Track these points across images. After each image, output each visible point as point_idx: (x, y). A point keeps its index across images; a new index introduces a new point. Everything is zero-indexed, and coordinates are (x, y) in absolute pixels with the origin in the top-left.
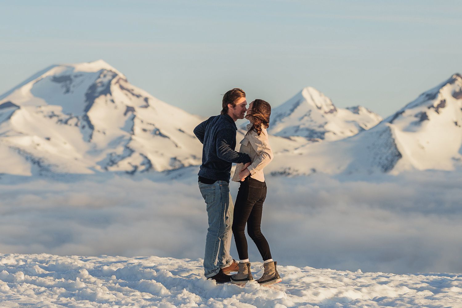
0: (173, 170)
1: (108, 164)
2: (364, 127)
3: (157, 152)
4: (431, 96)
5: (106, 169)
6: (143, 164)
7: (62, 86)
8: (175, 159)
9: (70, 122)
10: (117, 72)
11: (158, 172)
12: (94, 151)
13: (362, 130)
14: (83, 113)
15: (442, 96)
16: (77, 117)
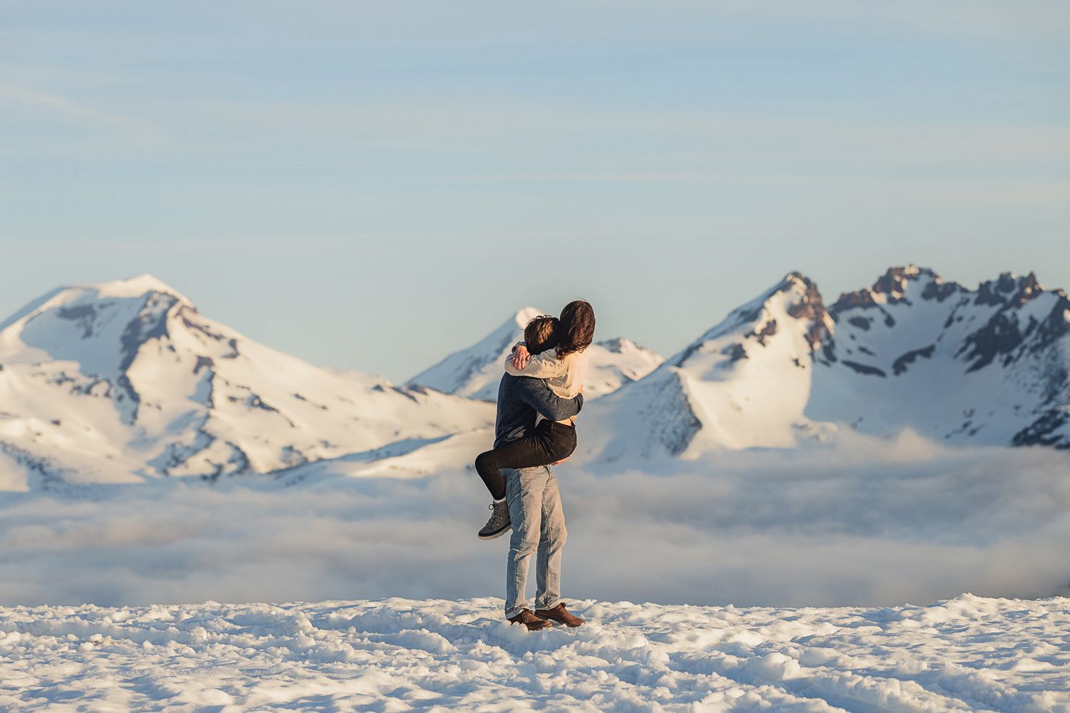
0: (288, 469)
1: (168, 464)
2: (630, 375)
3: (256, 438)
4: (750, 314)
5: (165, 472)
6: (232, 461)
7: (78, 326)
8: (290, 448)
9: (95, 390)
10: (178, 295)
11: (261, 475)
12: (142, 441)
13: (627, 381)
14: (119, 373)
15: (769, 314)
16: (108, 381)
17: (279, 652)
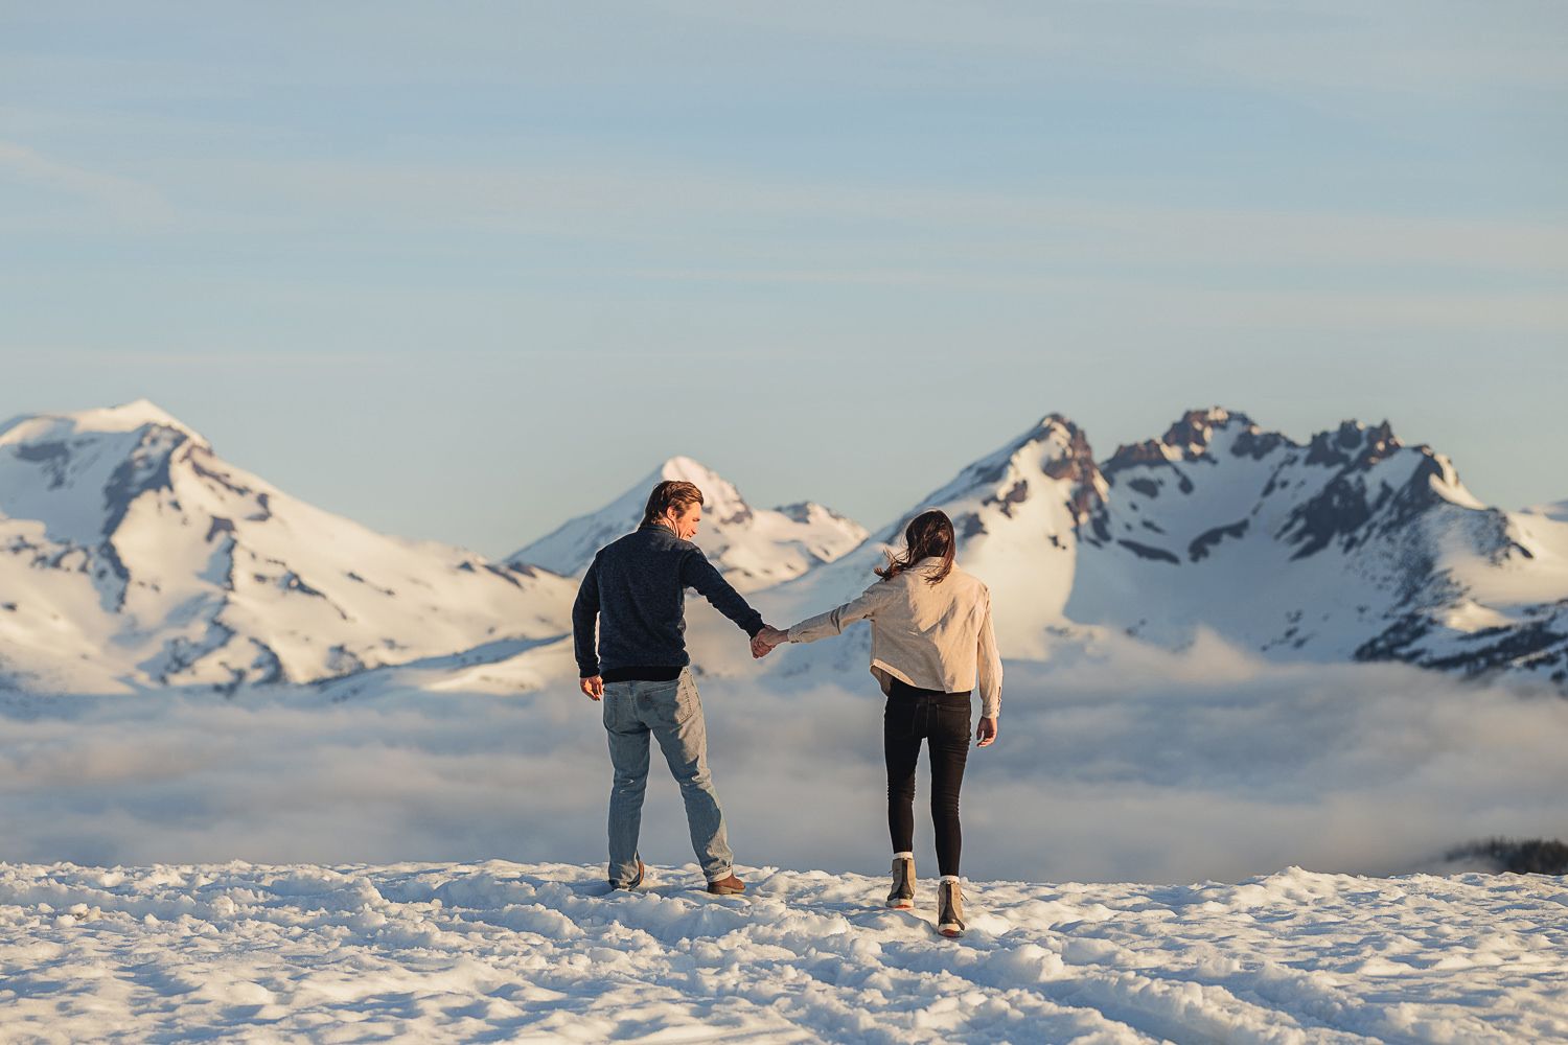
0: (337, 678)
1: (168, 668)
2: (821, 555)
3: (293, 633)
4: (991, 472)
5: (163, 680)
6: (258, 666)
7: (45, 470)
8: (341, 649)
9: (65, 562)
10: (186, 430)
11: (299, 686)
12: (131, 635)
13: (817, 562)
14: (101, 539)
15: (1017, 473)
16: (85, 550)
17: (336, 932)
